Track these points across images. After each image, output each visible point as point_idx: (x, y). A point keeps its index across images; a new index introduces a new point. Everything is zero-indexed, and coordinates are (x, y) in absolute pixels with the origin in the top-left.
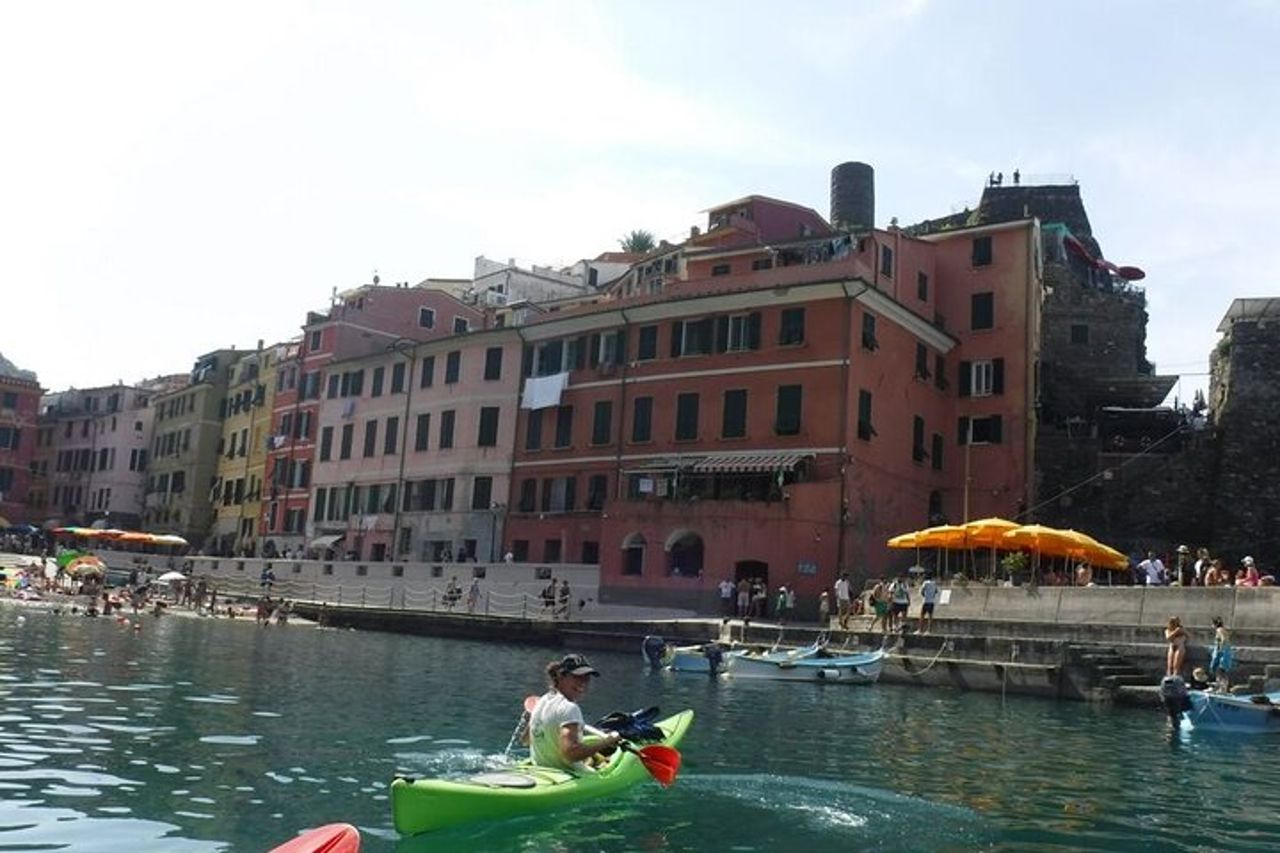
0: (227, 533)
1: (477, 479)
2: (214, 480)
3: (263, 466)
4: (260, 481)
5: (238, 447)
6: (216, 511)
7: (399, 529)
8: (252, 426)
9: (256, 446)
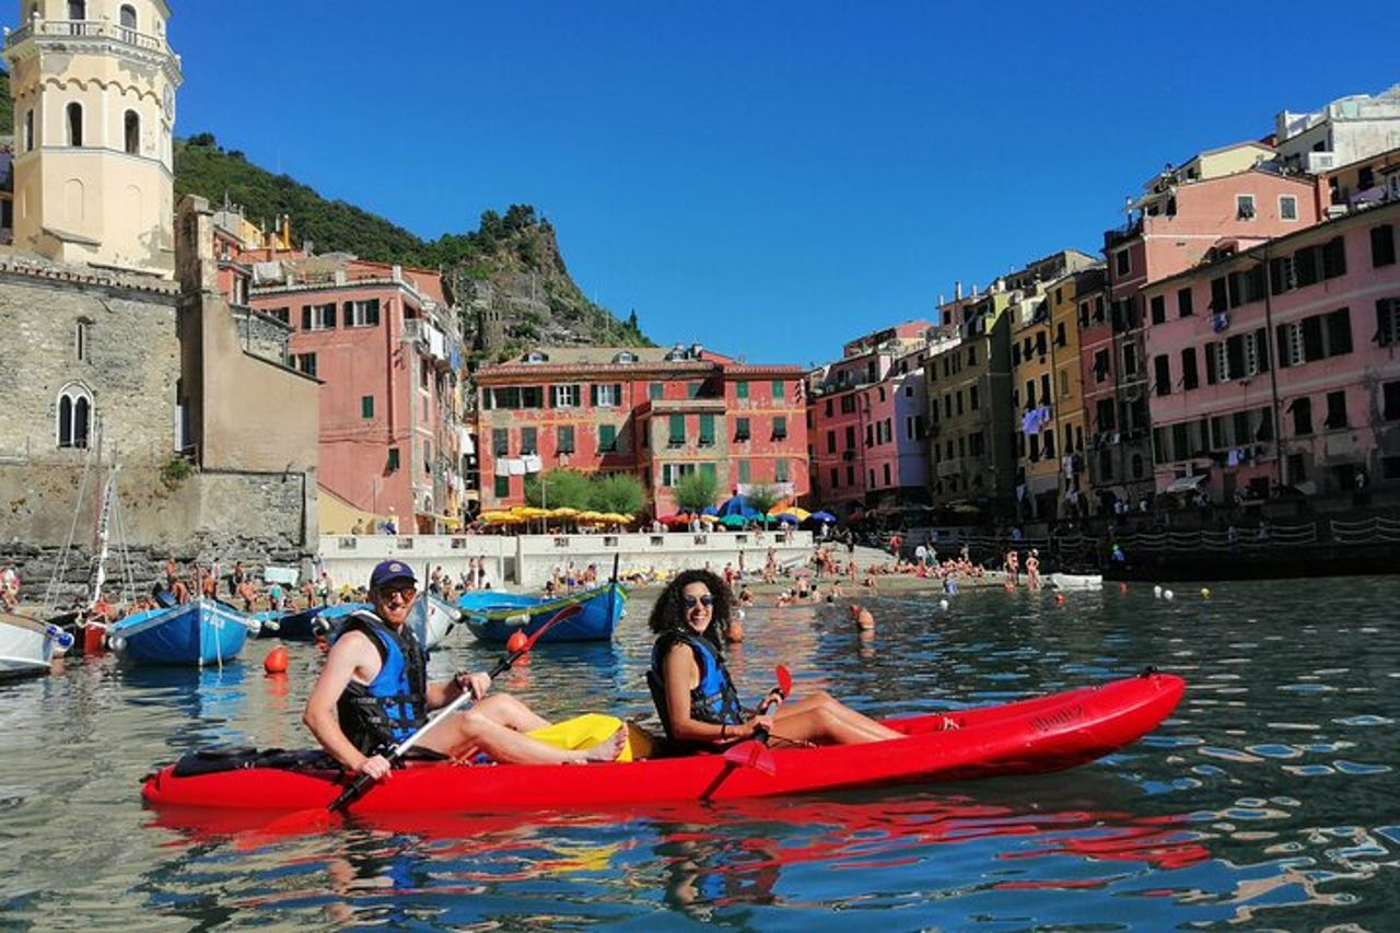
0: (1043, 491)
1: (1386, 387)
2: (1013, 435)
3: (1081, 412)
4: (1079, 430)
5: (1039, 394)
6: (1023, 469)
7: (1284, 459)
8: (1054, 369)
9: (1065, 391)
